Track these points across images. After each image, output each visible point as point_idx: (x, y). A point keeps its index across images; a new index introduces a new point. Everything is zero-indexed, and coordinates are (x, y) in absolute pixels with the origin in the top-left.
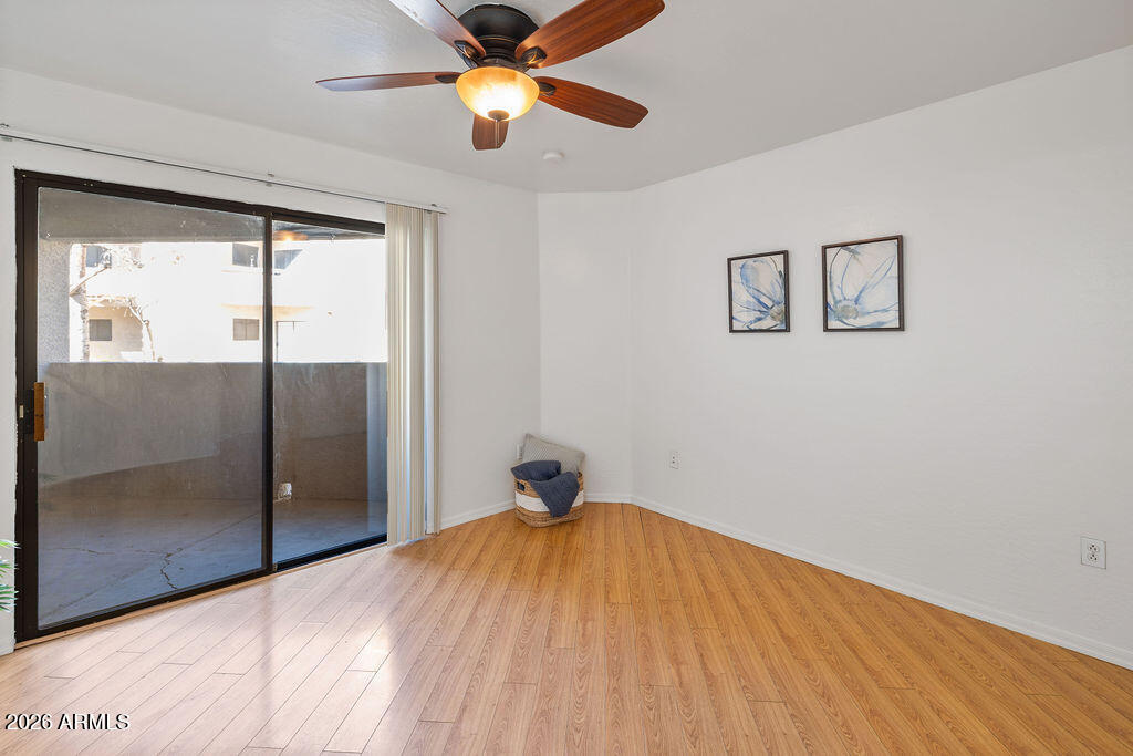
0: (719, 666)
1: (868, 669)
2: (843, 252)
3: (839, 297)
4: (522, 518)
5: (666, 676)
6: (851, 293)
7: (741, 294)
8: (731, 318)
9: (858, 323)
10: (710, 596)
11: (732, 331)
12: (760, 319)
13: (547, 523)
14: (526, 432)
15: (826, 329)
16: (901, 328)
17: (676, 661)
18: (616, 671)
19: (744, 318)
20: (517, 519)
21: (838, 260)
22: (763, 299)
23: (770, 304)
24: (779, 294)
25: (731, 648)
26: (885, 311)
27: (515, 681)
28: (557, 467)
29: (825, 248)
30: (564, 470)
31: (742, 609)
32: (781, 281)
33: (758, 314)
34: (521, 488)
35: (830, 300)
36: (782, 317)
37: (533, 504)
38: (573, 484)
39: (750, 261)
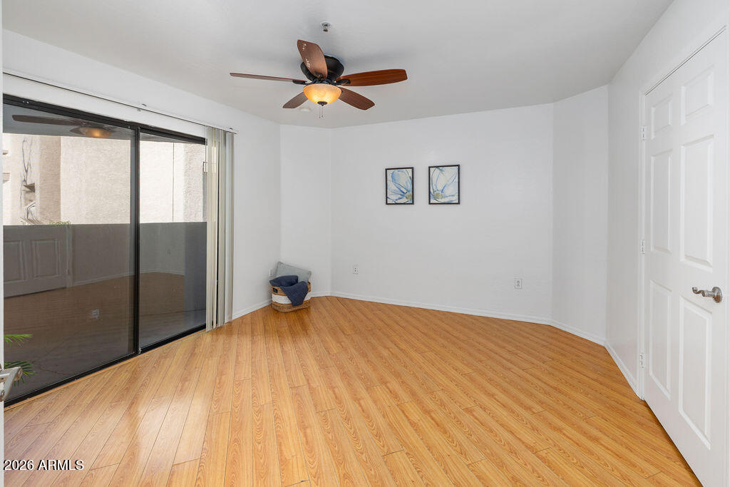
0: (403, 346)
1: (455, 337)
2: (437, 170)
3: (435, 190)
4: (275, 308)
5: (385, 353)
6: (440, 188)
7: (391, 186)
8: (387, 197)
9: (443, 201)
10: (388, 325)
11: (387, 204)
12: (400, 198)
13: (290, 310)
14: (278, 261)
15: (430, 203)
16: (459, 203)
17: (385, 347)
18: (364, 355)
19: (392, 198)
20: (273, 309)
21: (435, 173)
22: (402, 189)
23: (405, 191)
24: (410, 187)
25: (406, 340)
26: (453, 196)
27: (323, 367)
28: (296, 278)
29: (430, 167)
30: (300, 280)
31: (403, 328)
32: (410, 181)
33: (400, 196)
34: (275, 291)
35: (432, 191)
36: (411, 197)
37: (282, 300)
38: (305, 288)
39: (396, 171)
